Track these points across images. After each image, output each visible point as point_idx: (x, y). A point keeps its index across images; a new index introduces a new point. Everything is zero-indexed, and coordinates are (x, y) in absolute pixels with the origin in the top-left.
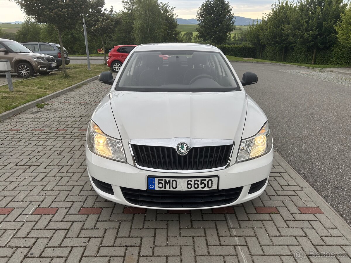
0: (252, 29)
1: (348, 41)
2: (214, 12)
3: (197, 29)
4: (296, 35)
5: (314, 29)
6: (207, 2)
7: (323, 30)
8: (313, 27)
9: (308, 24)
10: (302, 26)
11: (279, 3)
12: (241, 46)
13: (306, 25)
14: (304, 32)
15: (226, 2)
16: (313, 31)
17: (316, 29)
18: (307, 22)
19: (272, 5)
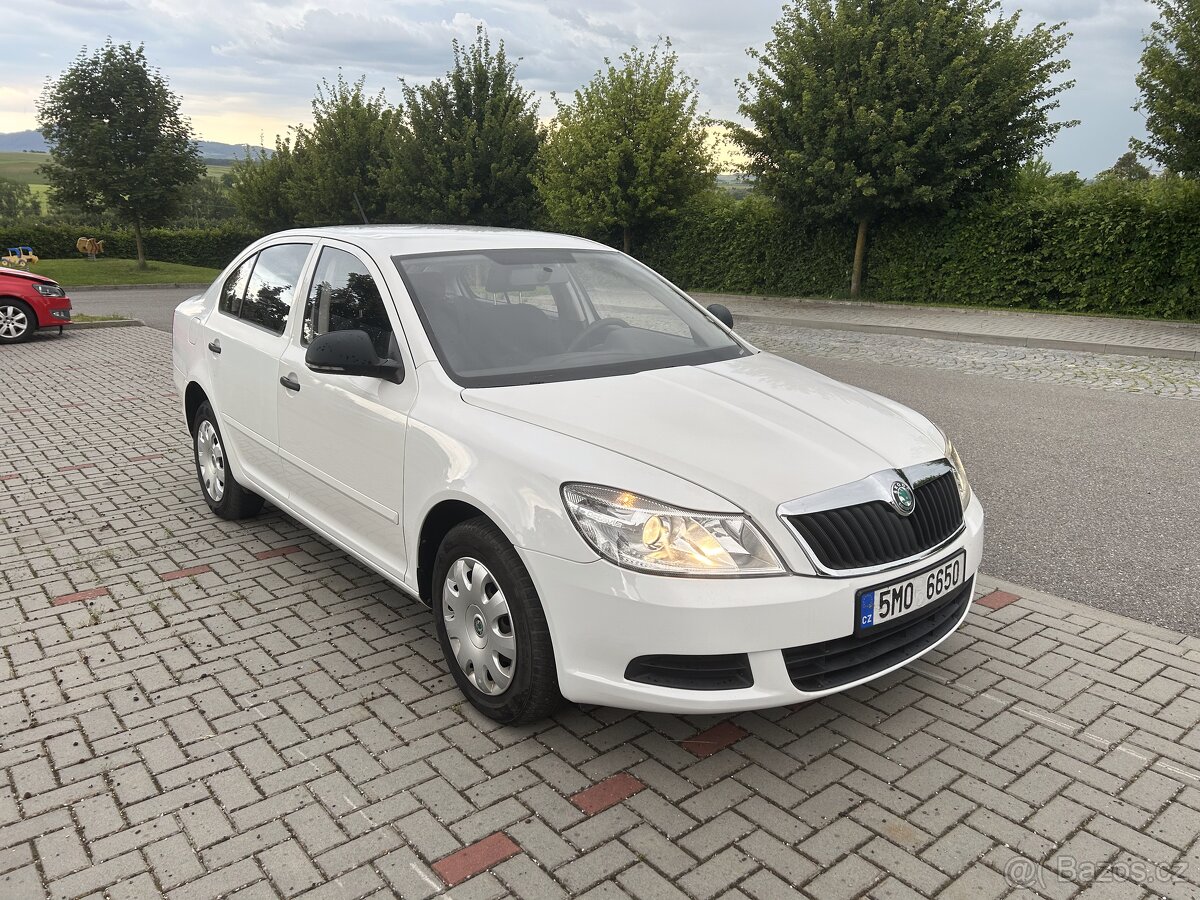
0: (247, 175)
1: (578, 217)
2: (108, 109)
3: (46, 169)
4: (421, 198)
5: (470, 181)
6: (77, 70)
7: (492, 186)
8: (465, 176)
9: (450, 169)
10: (432, 171)
11: (335, 97)
12: (217, 231)
13: (444, 172)
14: (443, 189)
15: (151, 78)
16: (468, 189)
17: (475, 182)
18: (447, 162)
19: (314, 103)
